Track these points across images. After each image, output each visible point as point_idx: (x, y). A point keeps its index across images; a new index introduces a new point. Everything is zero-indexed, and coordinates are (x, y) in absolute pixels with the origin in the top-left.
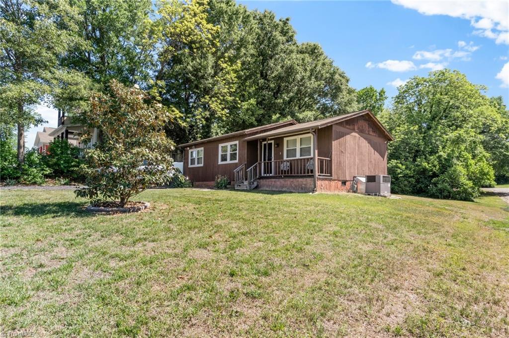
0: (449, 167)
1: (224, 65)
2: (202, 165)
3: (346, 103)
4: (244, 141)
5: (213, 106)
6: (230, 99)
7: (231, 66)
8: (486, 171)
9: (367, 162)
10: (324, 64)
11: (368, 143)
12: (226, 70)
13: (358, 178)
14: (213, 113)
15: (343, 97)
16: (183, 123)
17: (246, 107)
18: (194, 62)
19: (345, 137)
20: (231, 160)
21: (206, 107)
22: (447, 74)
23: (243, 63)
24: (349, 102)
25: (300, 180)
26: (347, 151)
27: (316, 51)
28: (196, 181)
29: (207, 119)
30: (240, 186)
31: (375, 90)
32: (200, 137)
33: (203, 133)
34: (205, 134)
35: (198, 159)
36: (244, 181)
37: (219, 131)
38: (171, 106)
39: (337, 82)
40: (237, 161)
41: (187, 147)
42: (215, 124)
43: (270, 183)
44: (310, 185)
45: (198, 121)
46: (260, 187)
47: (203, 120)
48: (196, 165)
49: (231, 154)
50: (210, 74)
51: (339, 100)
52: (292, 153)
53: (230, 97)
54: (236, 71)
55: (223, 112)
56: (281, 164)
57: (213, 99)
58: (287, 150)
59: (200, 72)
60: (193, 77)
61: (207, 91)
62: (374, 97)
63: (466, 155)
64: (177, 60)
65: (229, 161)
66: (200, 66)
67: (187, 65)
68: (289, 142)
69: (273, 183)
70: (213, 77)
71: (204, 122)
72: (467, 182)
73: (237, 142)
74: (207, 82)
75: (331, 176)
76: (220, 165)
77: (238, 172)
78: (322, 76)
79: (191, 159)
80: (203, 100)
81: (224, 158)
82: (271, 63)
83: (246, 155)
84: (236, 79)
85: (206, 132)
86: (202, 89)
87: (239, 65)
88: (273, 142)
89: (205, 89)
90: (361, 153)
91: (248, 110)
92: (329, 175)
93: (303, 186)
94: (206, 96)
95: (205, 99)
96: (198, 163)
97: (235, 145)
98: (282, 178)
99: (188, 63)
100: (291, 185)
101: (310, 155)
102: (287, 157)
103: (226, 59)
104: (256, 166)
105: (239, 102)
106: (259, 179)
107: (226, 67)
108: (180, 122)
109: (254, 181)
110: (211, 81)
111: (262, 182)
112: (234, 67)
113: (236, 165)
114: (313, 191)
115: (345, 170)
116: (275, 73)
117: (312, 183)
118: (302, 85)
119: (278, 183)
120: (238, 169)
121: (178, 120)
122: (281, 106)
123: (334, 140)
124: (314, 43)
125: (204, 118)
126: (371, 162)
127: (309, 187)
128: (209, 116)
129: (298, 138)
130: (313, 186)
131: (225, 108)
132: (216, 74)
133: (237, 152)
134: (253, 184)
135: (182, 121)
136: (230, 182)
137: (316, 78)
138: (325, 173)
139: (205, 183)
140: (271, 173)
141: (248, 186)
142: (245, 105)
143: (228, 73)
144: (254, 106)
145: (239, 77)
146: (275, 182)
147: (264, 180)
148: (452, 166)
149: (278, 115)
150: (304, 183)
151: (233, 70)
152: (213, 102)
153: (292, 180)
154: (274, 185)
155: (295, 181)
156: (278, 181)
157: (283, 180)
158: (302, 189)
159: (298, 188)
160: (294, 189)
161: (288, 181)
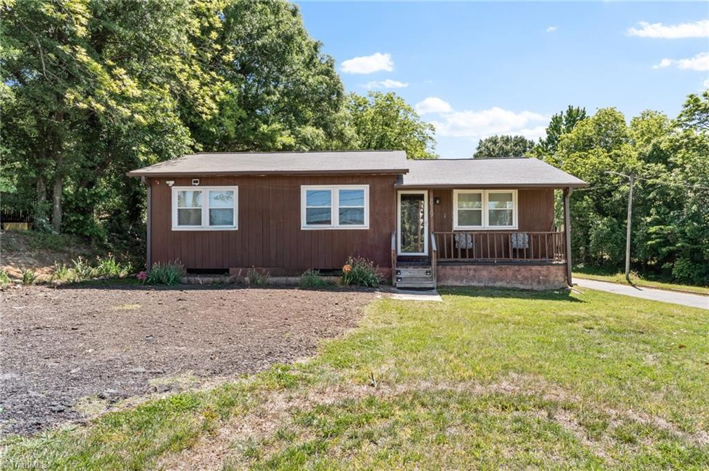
2: (230, 227)
20: (341, 222)
25: (535, 268)
30: (401, 279)
35: (211, 211)
40: (365, 227)
43: (463, 273)
48: (207, 226)
49: (340, 210)
65: (336, 225)
69: (471, 273)
73: (364, 188)
76: (306, 231)
79: (180, 211)
93: (541, 278)
96: (211, 222)
98: (494, 265)
100: (513, 274)
101: (512, 225)
113: (363, 235)
119: (485, 273)
133: (366, 207)
146: (475, 270)
147: (448, 267)
150: (544, 273)
153: (516, 268)
154: (474, 276)
155: (523, 270)
156: (484, 270)
157: (496, 267)
158: (539, 282)
159: (530, 282)
160: (522, 283)
161: (508, 270)
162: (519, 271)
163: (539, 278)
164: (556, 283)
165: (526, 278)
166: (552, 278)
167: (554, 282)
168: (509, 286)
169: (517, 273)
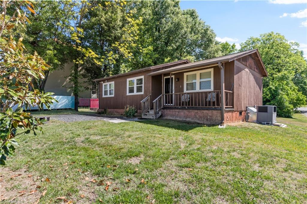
0: (277, 95)
1: (130, 20)
2: (113, 96)
3: (214, 51)
4: (149, 76)
5: (122, 50)
6: (134, 45)
7: (134, 21)
8: (301, 98)
9: (253, 94)
10: (200, 23)
11: (254, 78)
12: (131, 24)
13: (249, 108)
14: (122, 56)
15: (213, 47)
16: (98, 62)
17: (146, 52)
18: (107, 15)
19: (241, 72)
20: (137, 92)
21: (116, 50)
22: (273, 36)
23: (144, 19)
24: (217, 51)
25: (205, 112)
26: (242, 85)
27: (194, 14)
28: (109, 108)
29: (117, 60)
30: (146, 115)
31: (229, 44)
32: (111, 74)
33: (114, 70)
34: (116, 72)
35: (110, 90)
36: (149, 110)
37: (126, 70)
38: (88, 49)
39: (209, 36)
40: (142, 93)
41: (101, 81)
42: (123, 65)
43: (174, 113)
44: (217, 117)
45: (110, 61)
46: (164, 116)
47: (114, 60)
48: (109, 96)
49: (137, 87)
50: (119, 26)
51: (210, 49)
52: (192, 86)
53: (134, 43)
54: (138, 25)
55: (129, 55)
56: (182, 95)
57: (121, 45)
58: (187, 84)
59: (111, 23)
60: (106, 27)
61: (117, 39)
62: (229, 49)
63: (286, 88)
64: (93, 14)
65: (135, 93)
66: (111, 19)
67: (101, 18)
68: (189, 77)
69: (177, 113)
70: (121, 28)
71: (115, 62)
72: (290, 105)
73: (142, 77)
74: (117, 32)
75: (233, 108)
76: (127, 96)
77: (144, 103)
78: (199, 32)
79: (105, 91)
80: (113, 45)
81: (131, 90)
82: (163, 20)
83: (151, 88)
84: (138, 31)
85: (116, 70)
86: (113, 37)
87: (141, 20)
88: (173, 76)
89: (115, 38)
90: (250, 87)
91: (147, 54)
92: (232, 107)
93: (208, 117)
94: (116, 43)
95: (116, 44)
96: (110, 94)
97: (141, 80)
98: (186, 109)
99: (102, 16)
100: (195, 115)
101: (210, 89)
102: (187, 90)
103: (131, 14)
104: (160, 98)
105: (141, 48)
106: (163, 109)
107: (131, 21)
108: (96, 61)
109: (159, 111)
110: (119, 31)
111: (166, 112)
112: (137, 21)
113: (142, 97)
114: (221, 123)
115: (242, 101)
116: (167, 28)
117: (219, 115)
118: (185, 38)
119: (182, 113)
120: (144, 100)
121: (95, 60)
122: (170, 52)
123: (235, 75)
124: (193, 9)
125: (114, 59)
126: (255, 94)
127: (216, 119)
128: (118, 58)
129: (198, 73)
130: (220, 118)
131: (131, 52)
132: (123, 26)
133: (143, 85)
134: (158, 113)
135: (98, 61)
136: (137, 111)
137: (194, 33)
138: (229, 106)
139: (115, 110)
140: (172, 103)
141: (154, 116)
142: (145, 51)
143: (133, 26)
144: (152, 52)
145: (140, 30)
146: (178, 112)
147: (168, 110)
148: (279, 95)
149: (169, 58)
150: (210, 114)
151: (136, 23)
152: (122, 47)
153: (196, 111)
154: (178, 115)
155: (199, 112)
156: (182, 112)
157: (187, 110)
158: (207, 120)
159: (203, 119)
160: (199, 120)
161: (192, 112)
162: (197, 113)
163: (207, 117)
164: (217, 121)
165: (201, 117)
166: (214, 118)
167: (215, 120)
168: (193, 121)
169: (196, 114)
